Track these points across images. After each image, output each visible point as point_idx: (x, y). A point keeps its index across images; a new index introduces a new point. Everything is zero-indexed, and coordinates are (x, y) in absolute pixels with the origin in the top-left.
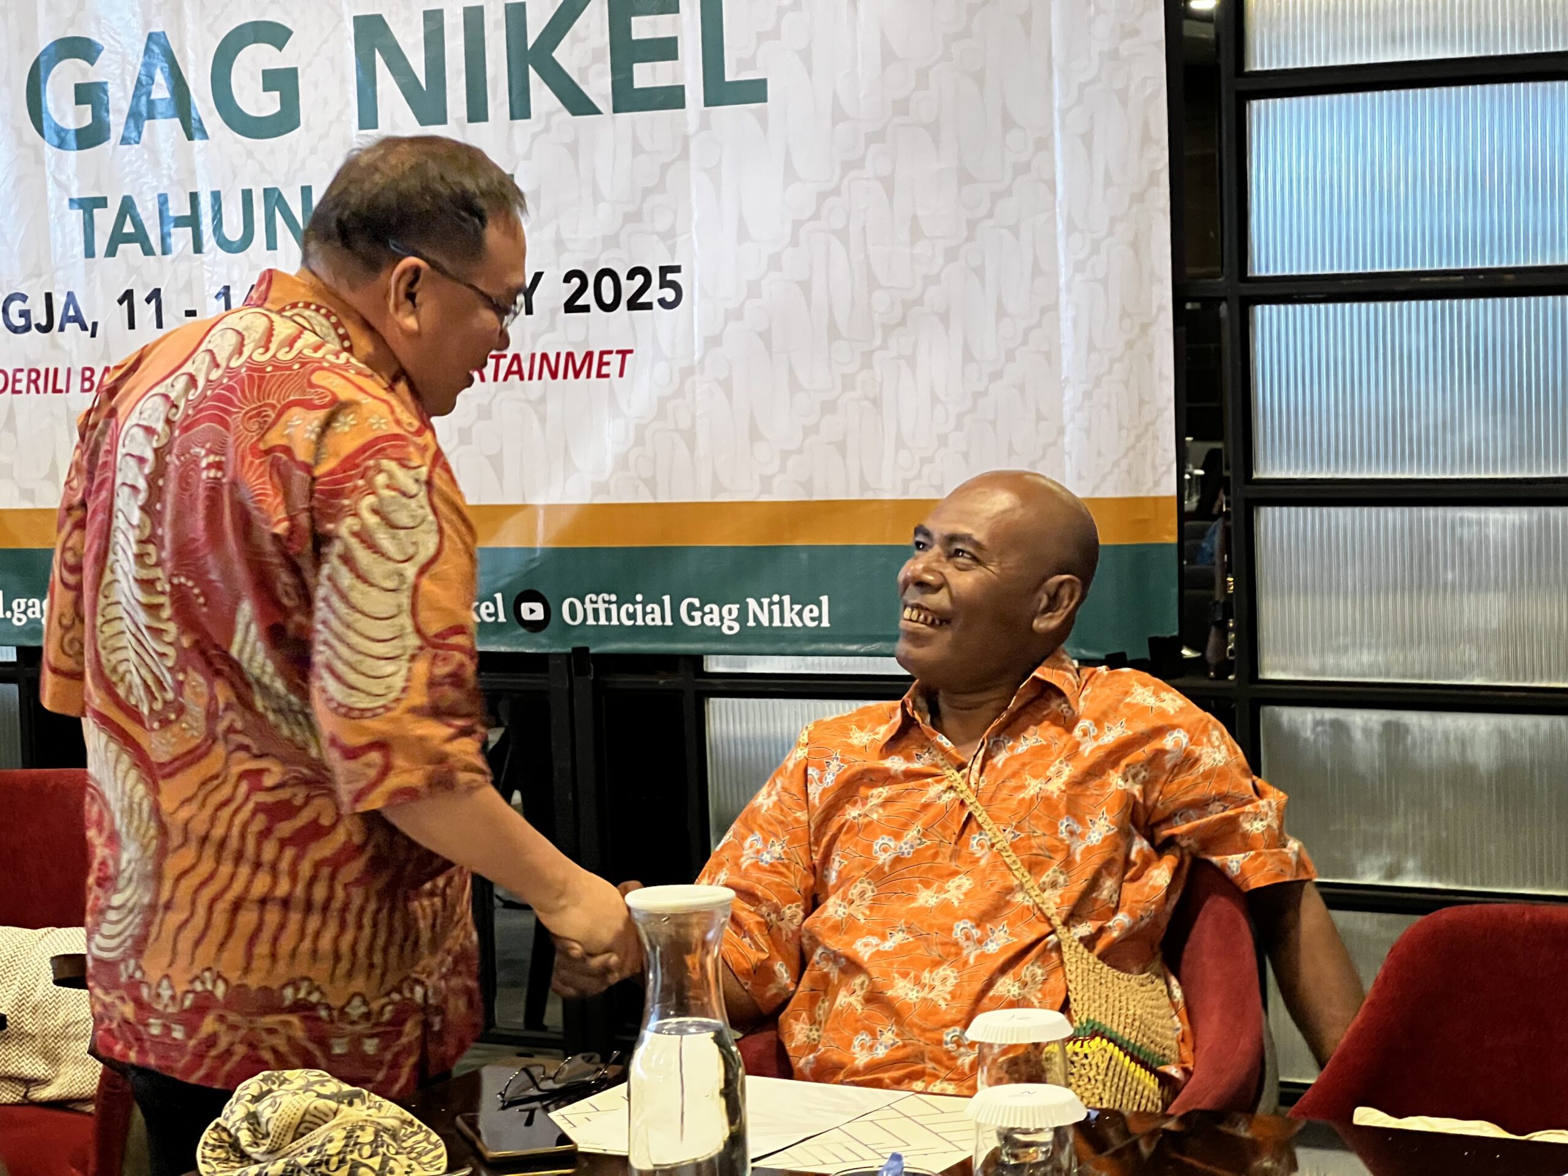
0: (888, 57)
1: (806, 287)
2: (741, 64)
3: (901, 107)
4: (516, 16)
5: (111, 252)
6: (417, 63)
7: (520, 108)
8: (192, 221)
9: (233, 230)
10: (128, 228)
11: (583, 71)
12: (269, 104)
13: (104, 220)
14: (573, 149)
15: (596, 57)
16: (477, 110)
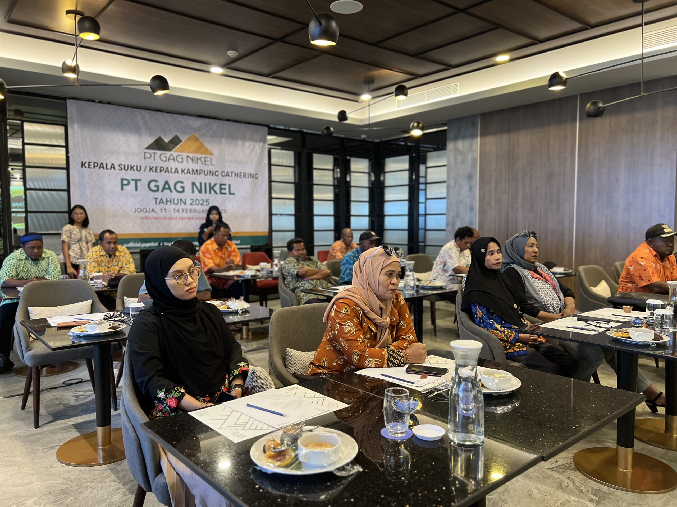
1: (239, 212)
3: (248, 197)
5: (159, 204)
6: (199, 187)
8: (171, 201)
9: (176, 202)
10: (161, 201)
14: (216, 197)
16: (206, 192)
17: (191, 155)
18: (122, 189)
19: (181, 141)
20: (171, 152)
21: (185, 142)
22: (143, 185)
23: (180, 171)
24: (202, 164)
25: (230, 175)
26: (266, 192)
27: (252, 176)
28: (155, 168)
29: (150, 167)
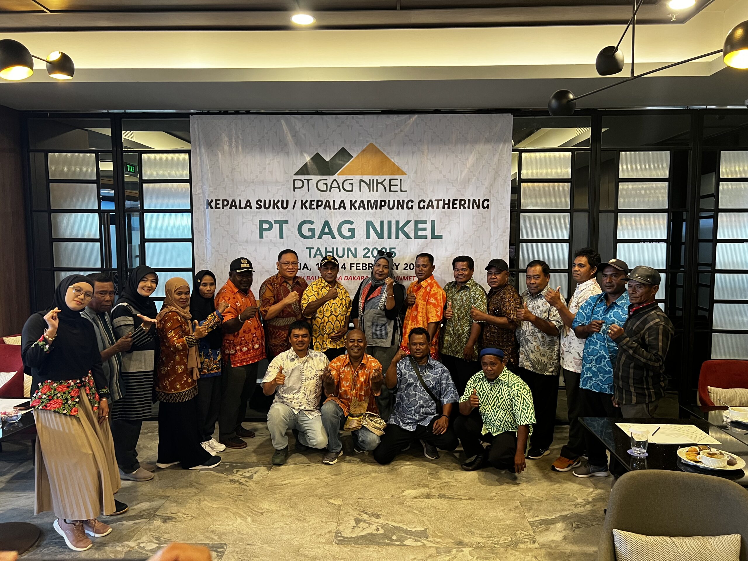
0: (465, 233)
2: (438, 233)
3: (466, 241)
4: (397, 222)
5: (315, 257)
6: (378, 229)
7: (397, 237)
9: (340, 254)
10: (318, 253)
11: (410, 232)
12: (350, 234)
13: (313, 252)
14: (407, 244)
15: (412, 230)
16: (389, 237)
17: (366, 178)
18: (261, 237)
19: (352, 157)
20: (335, 177)
21: (357, 157)
22: (291, 230)
23: (348, 205)
24: (385, 191)
25: (435, 206)
26: (504, 232)
27: (476, 204)
28: (309, 202)
29: (302, 201)
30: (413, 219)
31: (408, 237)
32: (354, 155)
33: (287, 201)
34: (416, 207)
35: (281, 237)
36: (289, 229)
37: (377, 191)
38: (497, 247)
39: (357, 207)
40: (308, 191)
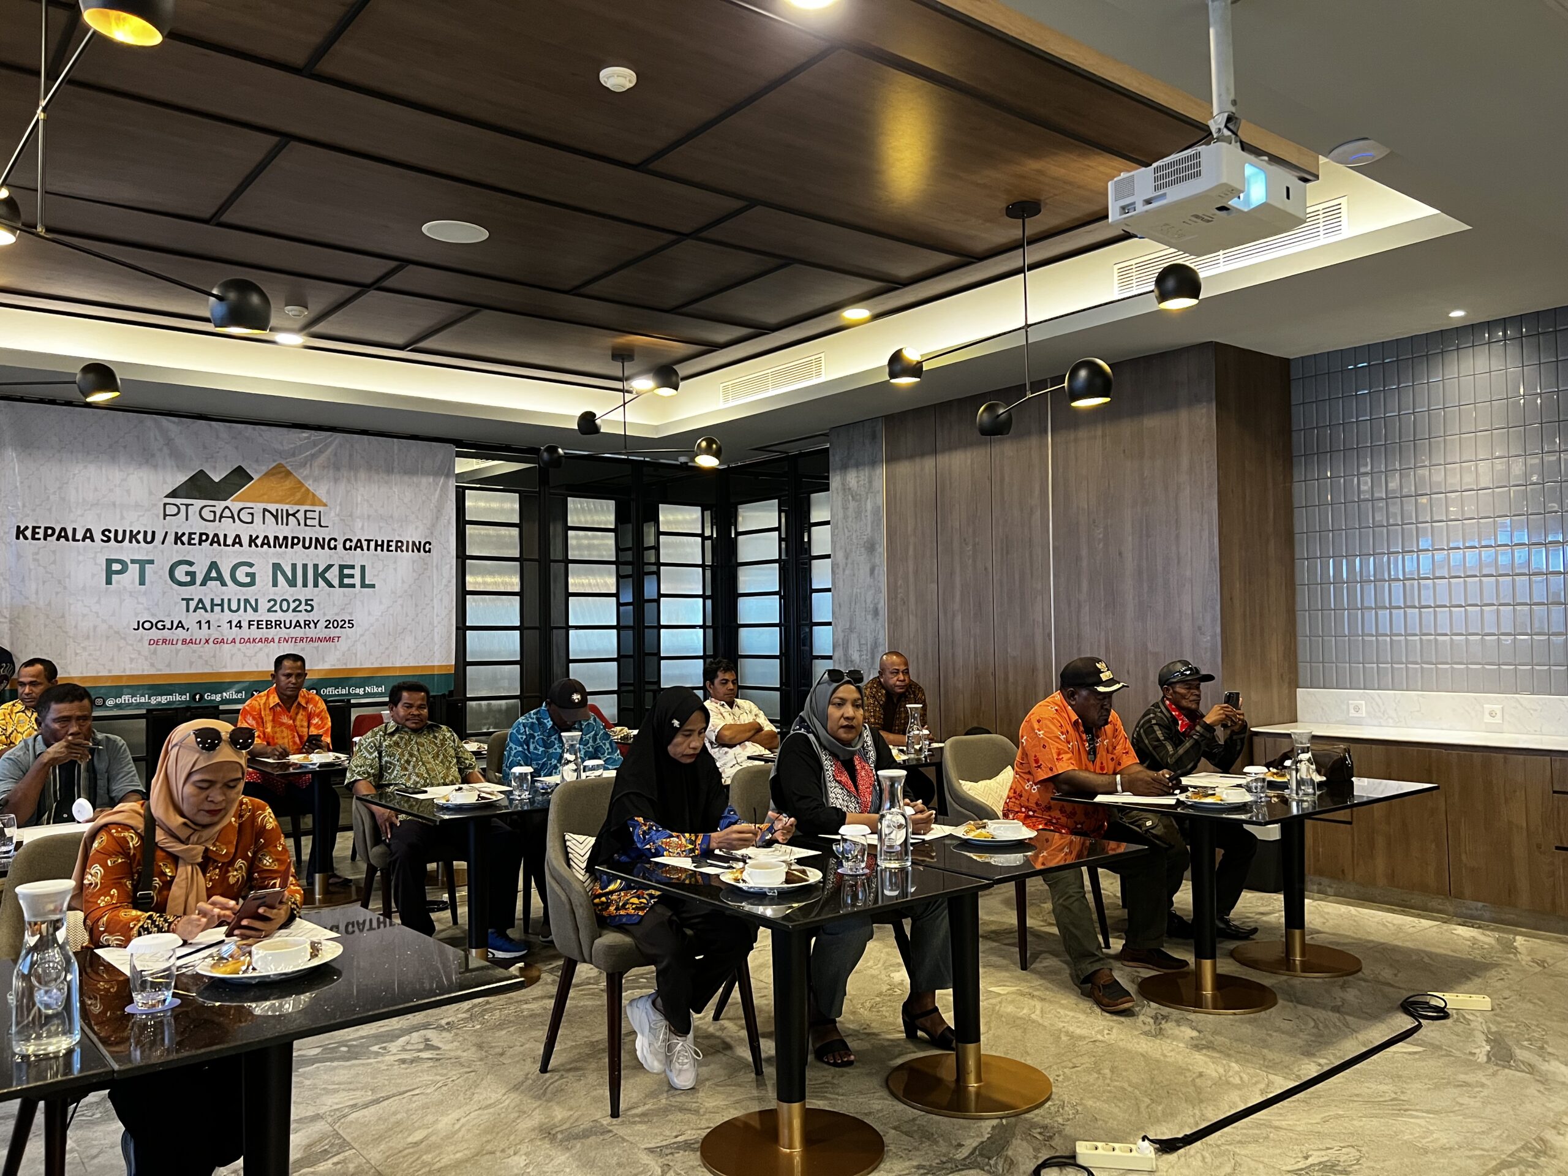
0: (403, 582)
1: (384, 625)
2: (369, 581)
4: (316, 566)
6: (289, 574)
7: (316, 585)
10: (200, 606)
11: (332, 579)
12: (248, 580)
13: (193, 605)
16: (305, 585)
17: (272, 508)
18: (109, 582)
19: (252, 479)
20: (227, 503)
21: (259, 480)
22: (157, 574)
23: (245, 541)
24: (299, 525)
25: (365, 547)
26: (450, 582)
27: (418, 547)
28: (187, 536)
29: (176, 533)
30: (337, 563)
31: (331, 585)
32: (256, 477)
33: (154, 533)
34: (340, 547)
35: (142, 582)
36: (155, 573)
37: (287, 524)
38: (441, 600)
39: (259, 544)
40: (187, 520)
